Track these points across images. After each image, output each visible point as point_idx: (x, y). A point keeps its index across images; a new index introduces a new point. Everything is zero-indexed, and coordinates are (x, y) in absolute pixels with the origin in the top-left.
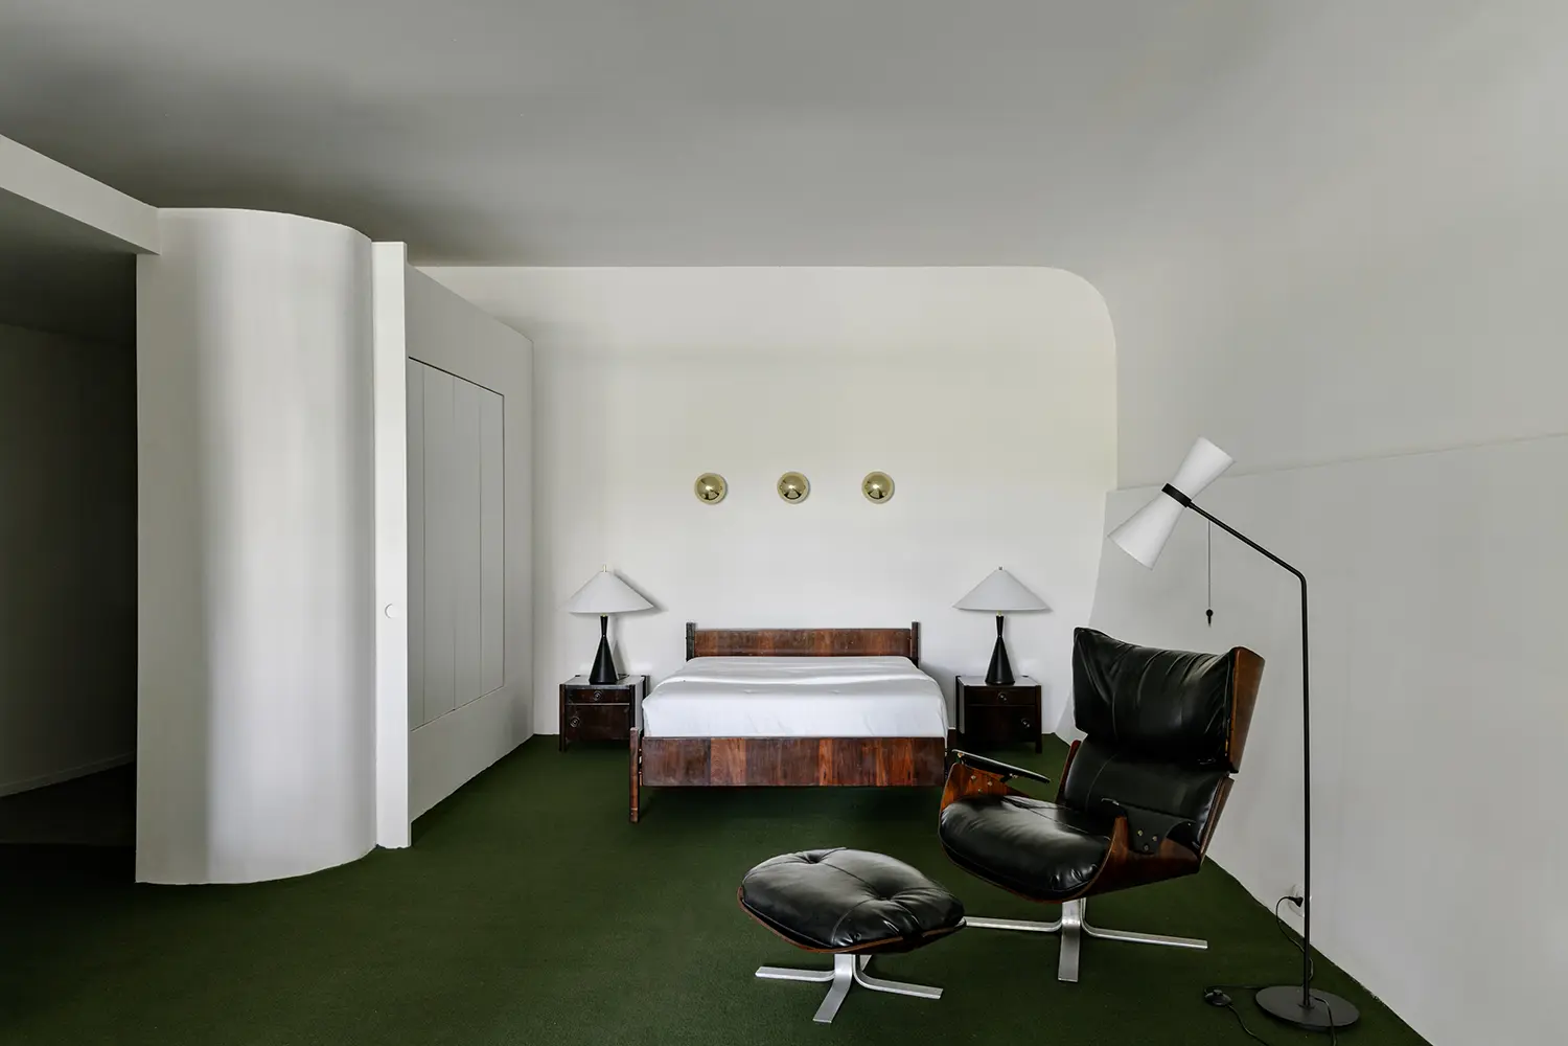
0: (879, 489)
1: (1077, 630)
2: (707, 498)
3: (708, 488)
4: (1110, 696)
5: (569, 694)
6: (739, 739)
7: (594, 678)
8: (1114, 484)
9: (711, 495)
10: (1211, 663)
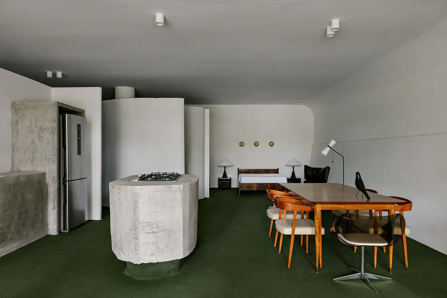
0: (271, 144)
1: (305, 165)
2: (241, 146)
3: (242, 144)
4: (310, 174)
5: (219, 180)
6: (255, 183)
7: (223, 177)
8: (313, 144)
9: (242, 145)
10: (323, 169)
